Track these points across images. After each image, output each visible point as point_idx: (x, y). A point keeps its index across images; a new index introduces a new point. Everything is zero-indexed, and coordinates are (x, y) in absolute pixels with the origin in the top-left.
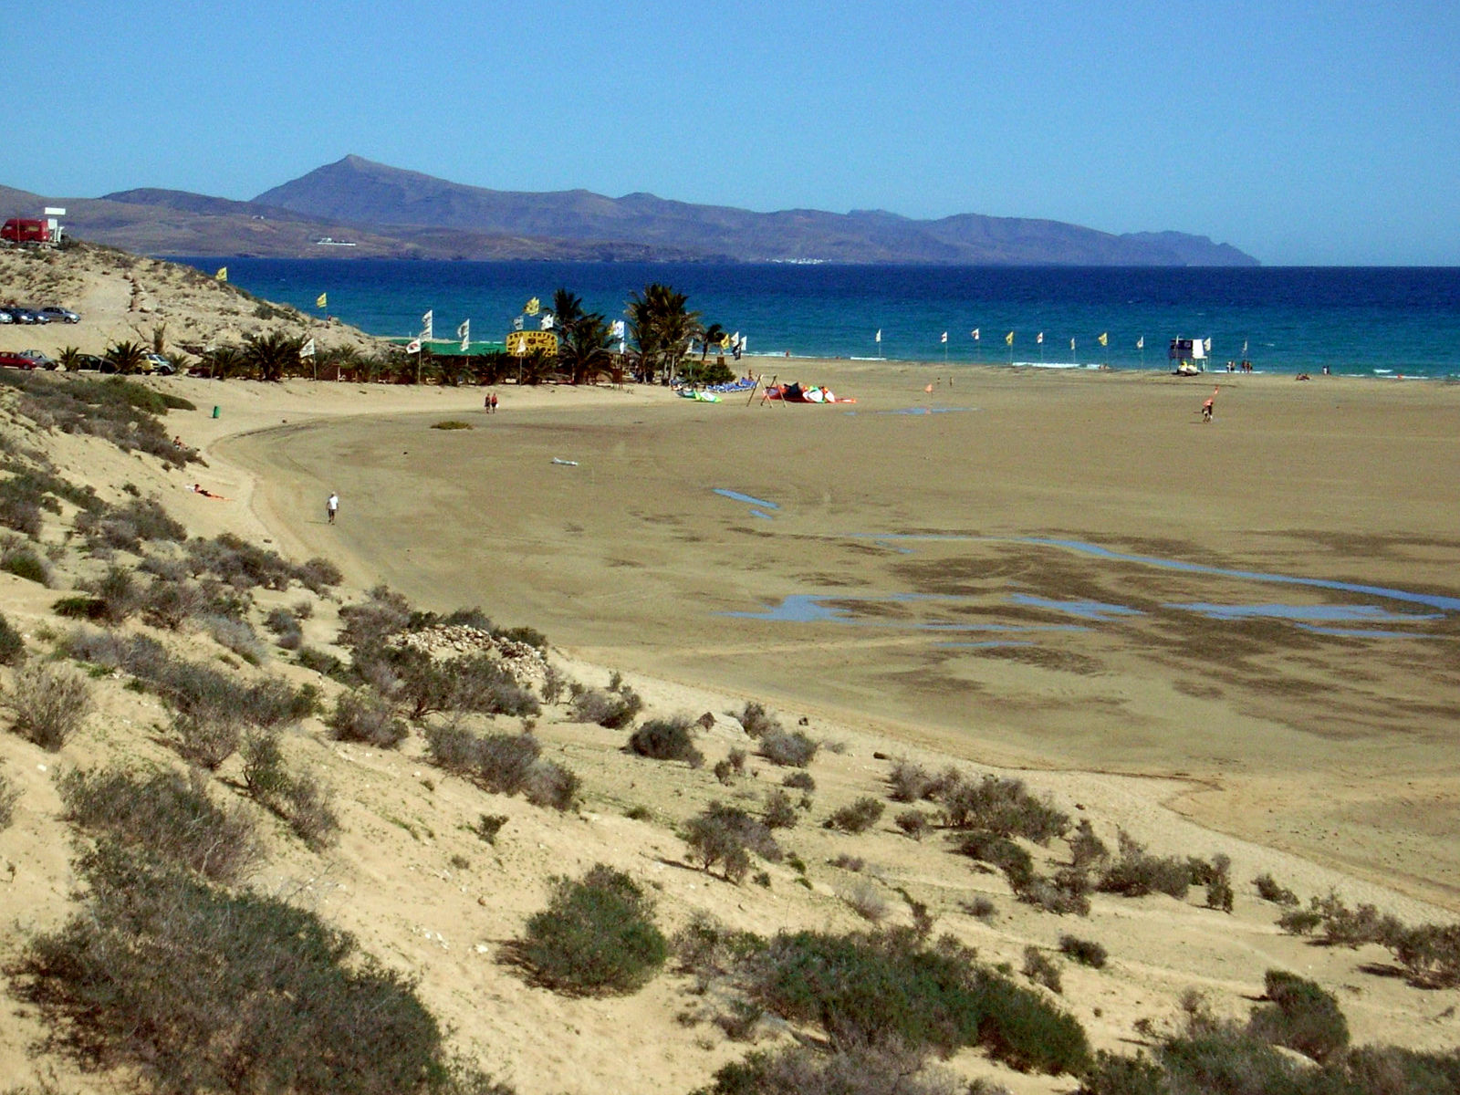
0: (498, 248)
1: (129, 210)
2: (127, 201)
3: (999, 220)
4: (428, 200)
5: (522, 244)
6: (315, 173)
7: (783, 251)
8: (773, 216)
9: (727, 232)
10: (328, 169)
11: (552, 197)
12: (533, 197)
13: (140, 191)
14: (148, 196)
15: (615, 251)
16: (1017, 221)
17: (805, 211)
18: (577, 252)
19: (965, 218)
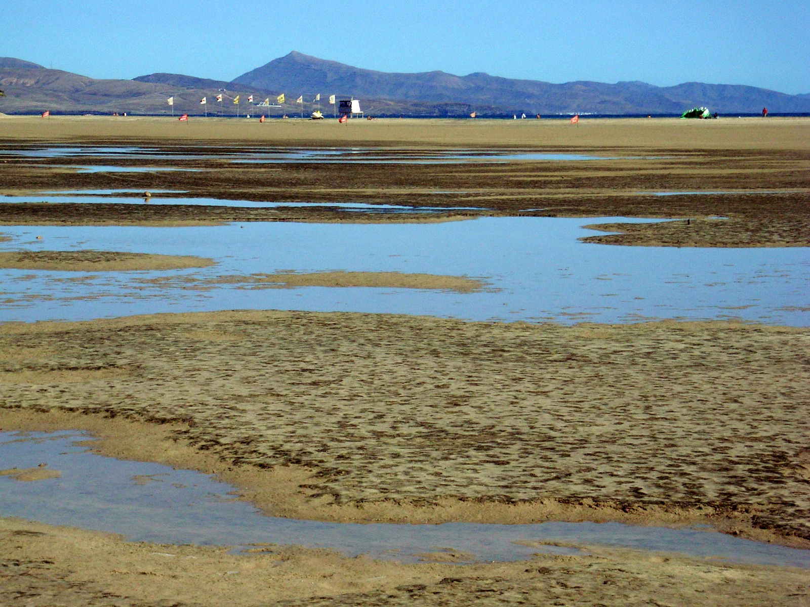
0: (372, 108)
1: (144, 86)
2: (148, 81)
3: (712, 86)
4: (341, 79)
5: (388, 105)
6: (272, 63)
7: (565, 108)
8: (561, 86)
9: (529, 96)
10: (279, 61)
11: (419, 76)
12: (408, 76)
13: (156, 75)
14: (160, 78)
15: (448, 108)
16: (725, 86)
17: (583, 82)
18: (422, 109)
19: (690, 85)
